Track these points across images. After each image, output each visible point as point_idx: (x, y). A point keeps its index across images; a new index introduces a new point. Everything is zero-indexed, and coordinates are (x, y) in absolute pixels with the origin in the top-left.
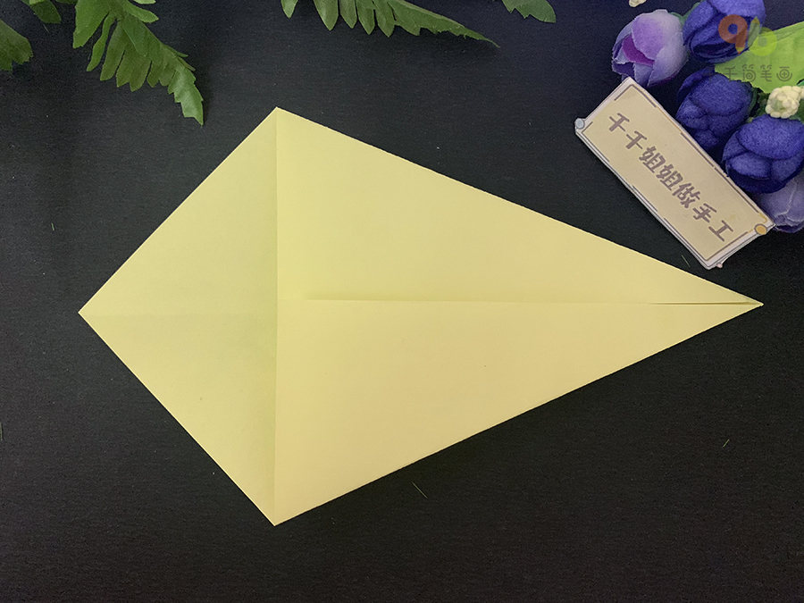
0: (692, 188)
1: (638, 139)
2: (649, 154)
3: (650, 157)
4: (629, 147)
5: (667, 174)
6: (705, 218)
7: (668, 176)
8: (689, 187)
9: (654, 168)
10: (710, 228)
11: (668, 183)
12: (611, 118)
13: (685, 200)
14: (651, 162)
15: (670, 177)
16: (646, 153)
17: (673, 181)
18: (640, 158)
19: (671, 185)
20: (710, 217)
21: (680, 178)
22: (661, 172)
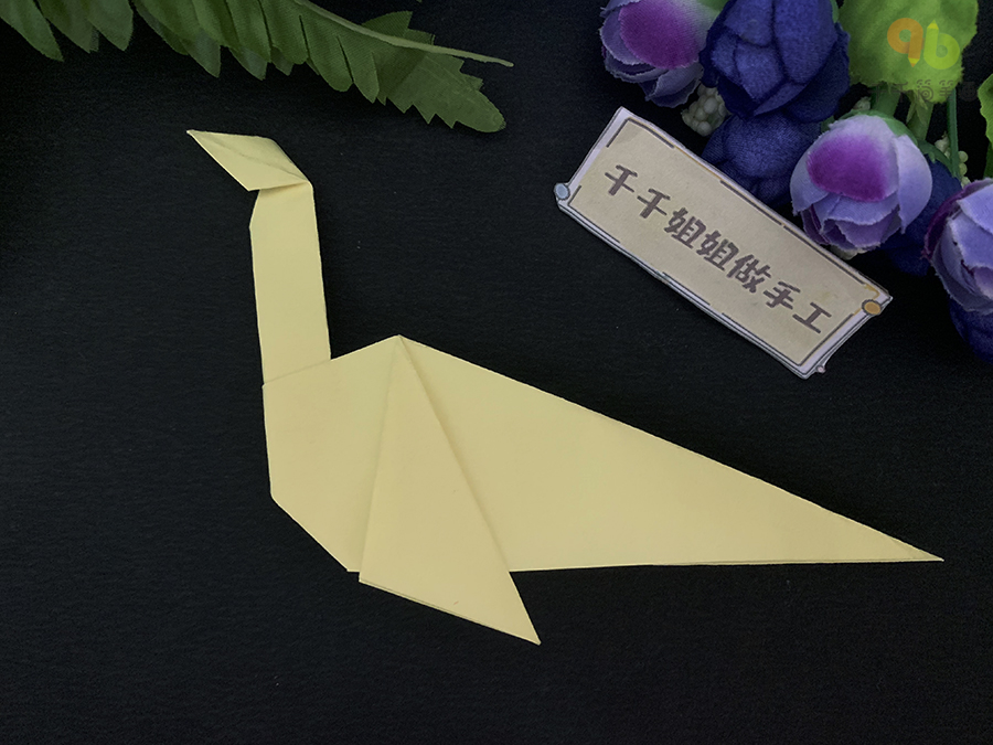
0: (756, 262)
1: (656, 200)
2: (679, 221)
3: (681, 226)
4: (645, 214)
5: (712, 247)
6: (785, 304)
7: (715, 249)
8: (750, 262)
9: (691, 239)
10: (795, 316)
11: (717, 260)
12: (607, 174)
13: (749, 281)
14: (683, 232)
15: (718, 250)
16: (673, 220)
17: (724, 255)
18: (666, 229)
19: (723, 262)
20: (791, 300)
21: (735, 251)
22: (703, 245)
